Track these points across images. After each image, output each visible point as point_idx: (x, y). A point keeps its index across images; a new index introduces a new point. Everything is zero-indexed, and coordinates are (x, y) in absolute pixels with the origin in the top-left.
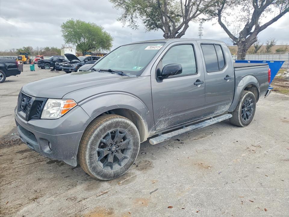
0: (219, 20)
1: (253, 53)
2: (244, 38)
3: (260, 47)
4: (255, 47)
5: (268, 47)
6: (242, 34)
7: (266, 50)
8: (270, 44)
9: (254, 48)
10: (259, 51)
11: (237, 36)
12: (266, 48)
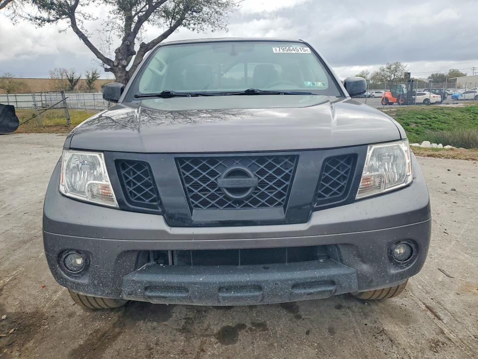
0: (74, 25)
1: (69, 91)
2: (124, 61)
3: (78, 80)
4: (69, 80)
5: (89, 81)
6: (121, 53)
7: (88, 86)
8: (90, 76)
9: (68, 83)
10: (77, 87)
11: (113, 57)
12: (88, 84)
